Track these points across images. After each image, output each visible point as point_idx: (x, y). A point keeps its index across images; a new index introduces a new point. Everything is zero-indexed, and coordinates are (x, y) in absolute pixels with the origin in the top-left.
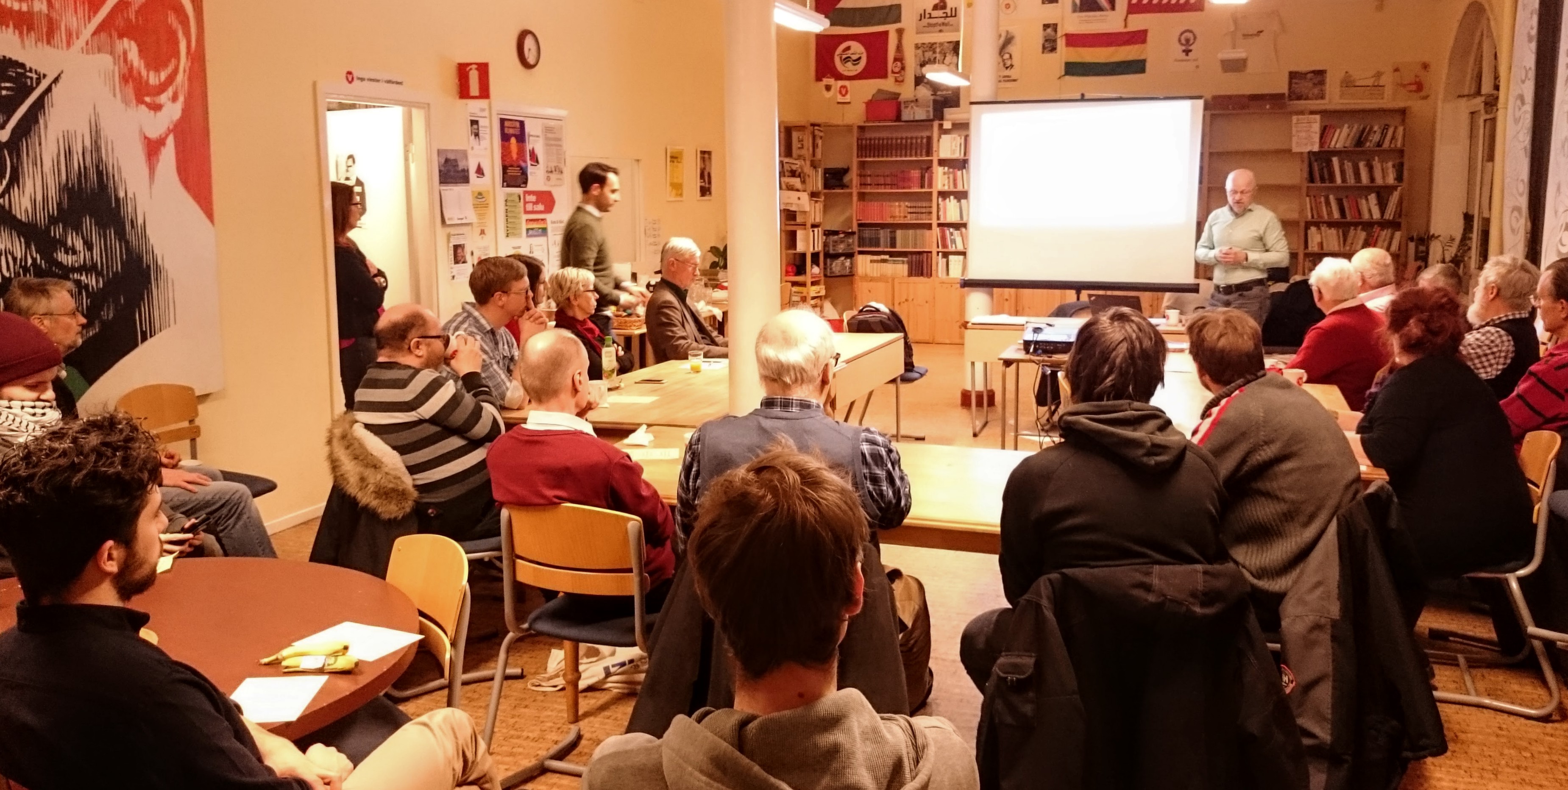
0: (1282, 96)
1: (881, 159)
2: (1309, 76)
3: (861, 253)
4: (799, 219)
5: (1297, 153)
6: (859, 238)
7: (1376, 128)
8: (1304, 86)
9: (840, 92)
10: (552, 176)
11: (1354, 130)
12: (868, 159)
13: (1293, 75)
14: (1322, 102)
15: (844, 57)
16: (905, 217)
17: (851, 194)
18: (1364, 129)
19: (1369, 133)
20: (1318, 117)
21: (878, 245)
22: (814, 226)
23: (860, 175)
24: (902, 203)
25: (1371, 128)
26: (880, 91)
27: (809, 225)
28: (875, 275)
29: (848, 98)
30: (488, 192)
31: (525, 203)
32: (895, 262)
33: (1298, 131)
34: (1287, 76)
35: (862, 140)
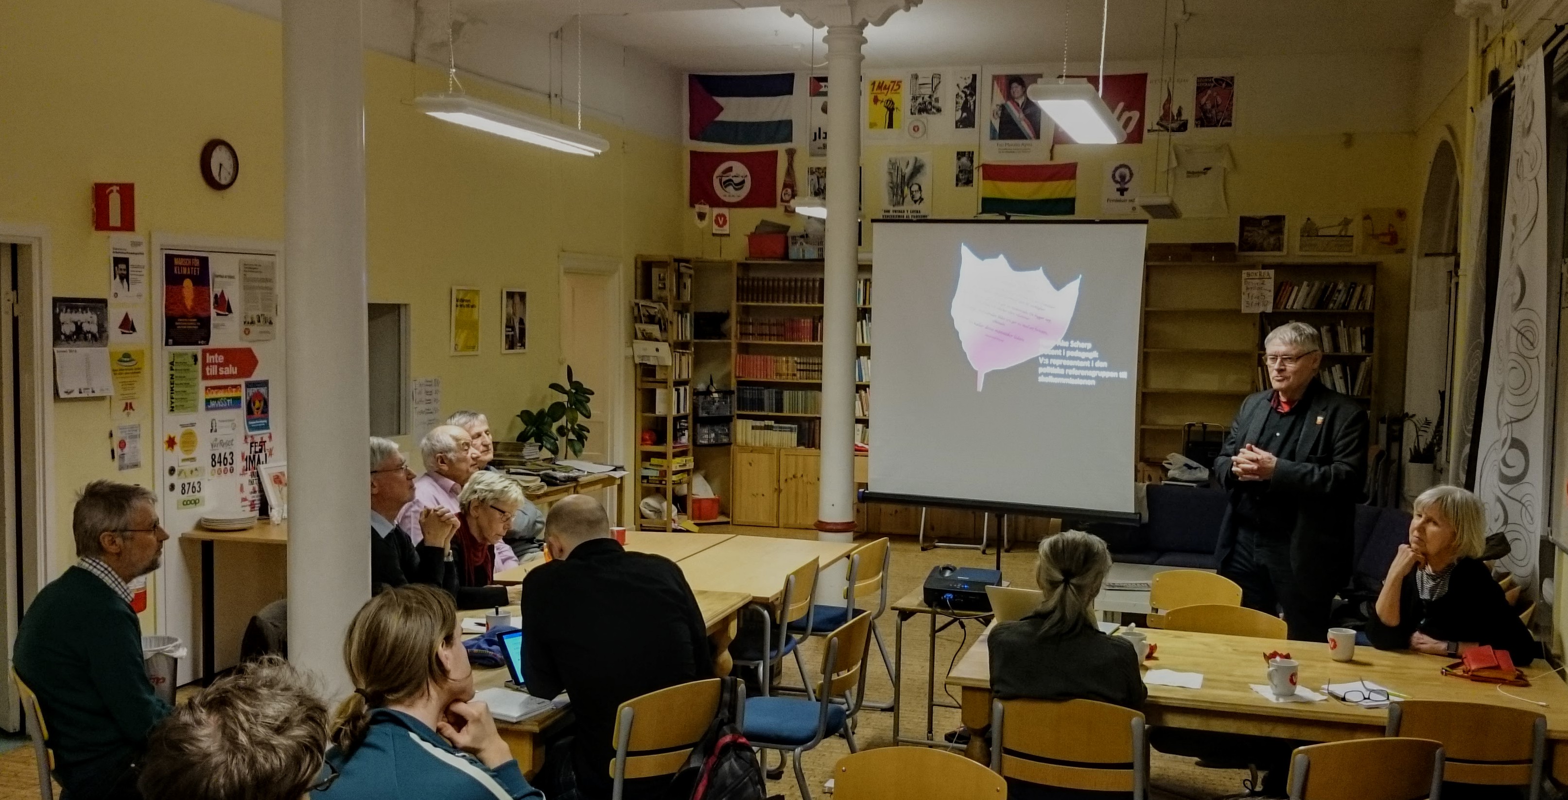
0: (1230, 246)
1: (765, 304)
2: (1264, 222)
3: (740, 417)
4: (659, 376)
5: (1247, 315)
6: (739, 399)
7: (1340, 286)
8: (1257, 235)
9: (717, 222)
10: (252, 328)
11: (1315, 289)
12: (750, 304)
13: (1245, 222)
14: (1277, 253)
15: (724, 179)
16: (794, 375)
17: (728, 346)
18: (1327, 287)
19: (1332, 292)
20: (1272, 272)
21: (762, 408)
22: (678, 384)
23: (741, 323)
24: (790, 359)
25: (1336, 286)
26: (764, 223)
27: (671, 383)
28: (757, 445)
29: (726, 230)
30: (142, 352)
31: (205, 365)
32: (781, 429)
33: (1247, 289)
34: (1238, 221)
35: (743, 280)
